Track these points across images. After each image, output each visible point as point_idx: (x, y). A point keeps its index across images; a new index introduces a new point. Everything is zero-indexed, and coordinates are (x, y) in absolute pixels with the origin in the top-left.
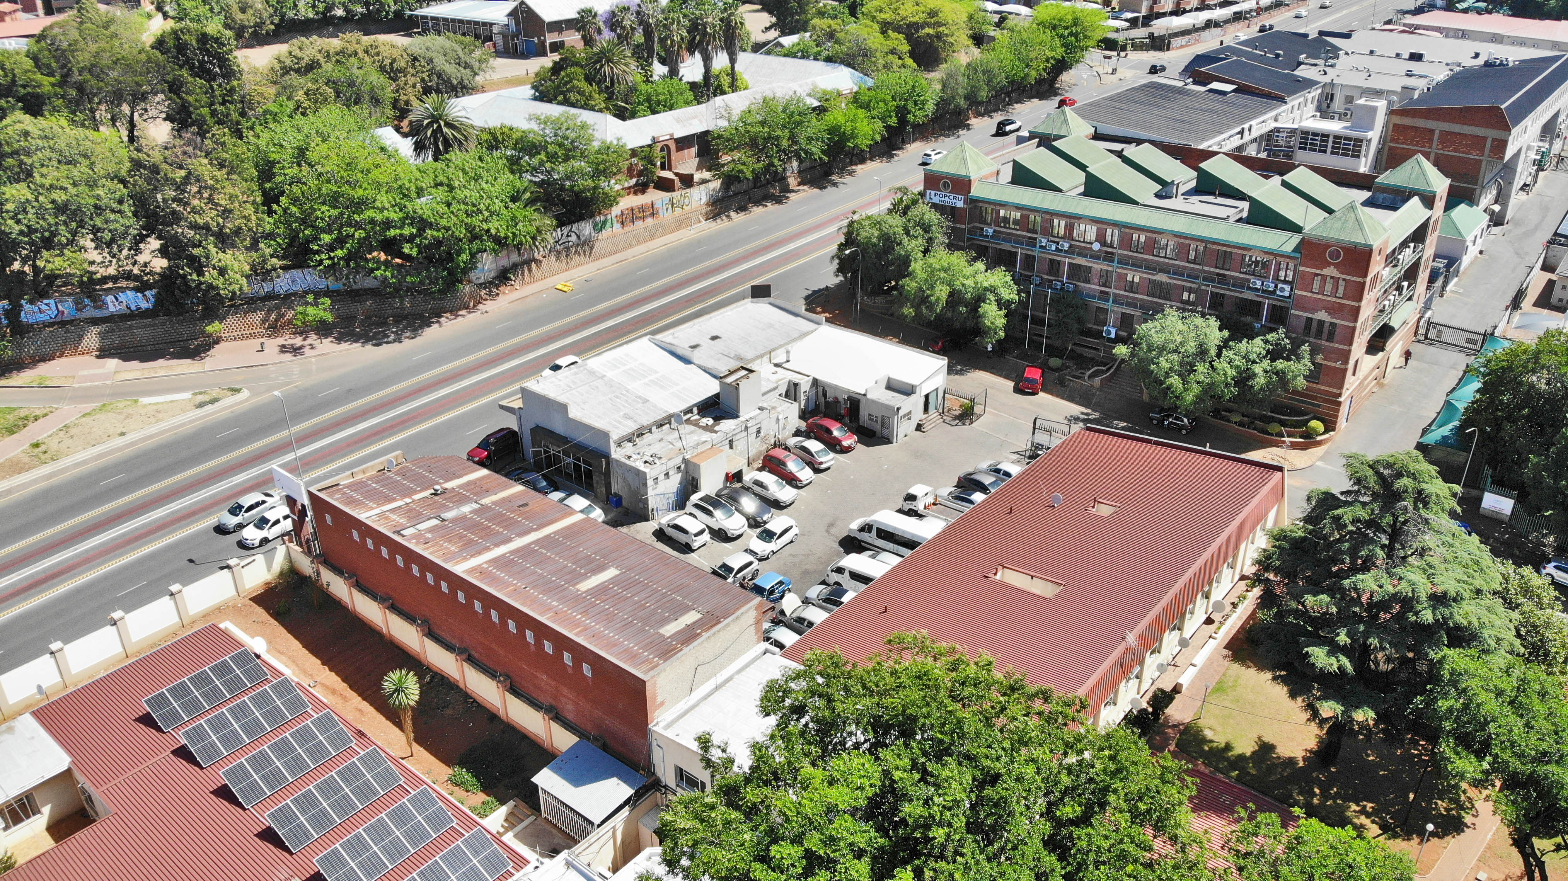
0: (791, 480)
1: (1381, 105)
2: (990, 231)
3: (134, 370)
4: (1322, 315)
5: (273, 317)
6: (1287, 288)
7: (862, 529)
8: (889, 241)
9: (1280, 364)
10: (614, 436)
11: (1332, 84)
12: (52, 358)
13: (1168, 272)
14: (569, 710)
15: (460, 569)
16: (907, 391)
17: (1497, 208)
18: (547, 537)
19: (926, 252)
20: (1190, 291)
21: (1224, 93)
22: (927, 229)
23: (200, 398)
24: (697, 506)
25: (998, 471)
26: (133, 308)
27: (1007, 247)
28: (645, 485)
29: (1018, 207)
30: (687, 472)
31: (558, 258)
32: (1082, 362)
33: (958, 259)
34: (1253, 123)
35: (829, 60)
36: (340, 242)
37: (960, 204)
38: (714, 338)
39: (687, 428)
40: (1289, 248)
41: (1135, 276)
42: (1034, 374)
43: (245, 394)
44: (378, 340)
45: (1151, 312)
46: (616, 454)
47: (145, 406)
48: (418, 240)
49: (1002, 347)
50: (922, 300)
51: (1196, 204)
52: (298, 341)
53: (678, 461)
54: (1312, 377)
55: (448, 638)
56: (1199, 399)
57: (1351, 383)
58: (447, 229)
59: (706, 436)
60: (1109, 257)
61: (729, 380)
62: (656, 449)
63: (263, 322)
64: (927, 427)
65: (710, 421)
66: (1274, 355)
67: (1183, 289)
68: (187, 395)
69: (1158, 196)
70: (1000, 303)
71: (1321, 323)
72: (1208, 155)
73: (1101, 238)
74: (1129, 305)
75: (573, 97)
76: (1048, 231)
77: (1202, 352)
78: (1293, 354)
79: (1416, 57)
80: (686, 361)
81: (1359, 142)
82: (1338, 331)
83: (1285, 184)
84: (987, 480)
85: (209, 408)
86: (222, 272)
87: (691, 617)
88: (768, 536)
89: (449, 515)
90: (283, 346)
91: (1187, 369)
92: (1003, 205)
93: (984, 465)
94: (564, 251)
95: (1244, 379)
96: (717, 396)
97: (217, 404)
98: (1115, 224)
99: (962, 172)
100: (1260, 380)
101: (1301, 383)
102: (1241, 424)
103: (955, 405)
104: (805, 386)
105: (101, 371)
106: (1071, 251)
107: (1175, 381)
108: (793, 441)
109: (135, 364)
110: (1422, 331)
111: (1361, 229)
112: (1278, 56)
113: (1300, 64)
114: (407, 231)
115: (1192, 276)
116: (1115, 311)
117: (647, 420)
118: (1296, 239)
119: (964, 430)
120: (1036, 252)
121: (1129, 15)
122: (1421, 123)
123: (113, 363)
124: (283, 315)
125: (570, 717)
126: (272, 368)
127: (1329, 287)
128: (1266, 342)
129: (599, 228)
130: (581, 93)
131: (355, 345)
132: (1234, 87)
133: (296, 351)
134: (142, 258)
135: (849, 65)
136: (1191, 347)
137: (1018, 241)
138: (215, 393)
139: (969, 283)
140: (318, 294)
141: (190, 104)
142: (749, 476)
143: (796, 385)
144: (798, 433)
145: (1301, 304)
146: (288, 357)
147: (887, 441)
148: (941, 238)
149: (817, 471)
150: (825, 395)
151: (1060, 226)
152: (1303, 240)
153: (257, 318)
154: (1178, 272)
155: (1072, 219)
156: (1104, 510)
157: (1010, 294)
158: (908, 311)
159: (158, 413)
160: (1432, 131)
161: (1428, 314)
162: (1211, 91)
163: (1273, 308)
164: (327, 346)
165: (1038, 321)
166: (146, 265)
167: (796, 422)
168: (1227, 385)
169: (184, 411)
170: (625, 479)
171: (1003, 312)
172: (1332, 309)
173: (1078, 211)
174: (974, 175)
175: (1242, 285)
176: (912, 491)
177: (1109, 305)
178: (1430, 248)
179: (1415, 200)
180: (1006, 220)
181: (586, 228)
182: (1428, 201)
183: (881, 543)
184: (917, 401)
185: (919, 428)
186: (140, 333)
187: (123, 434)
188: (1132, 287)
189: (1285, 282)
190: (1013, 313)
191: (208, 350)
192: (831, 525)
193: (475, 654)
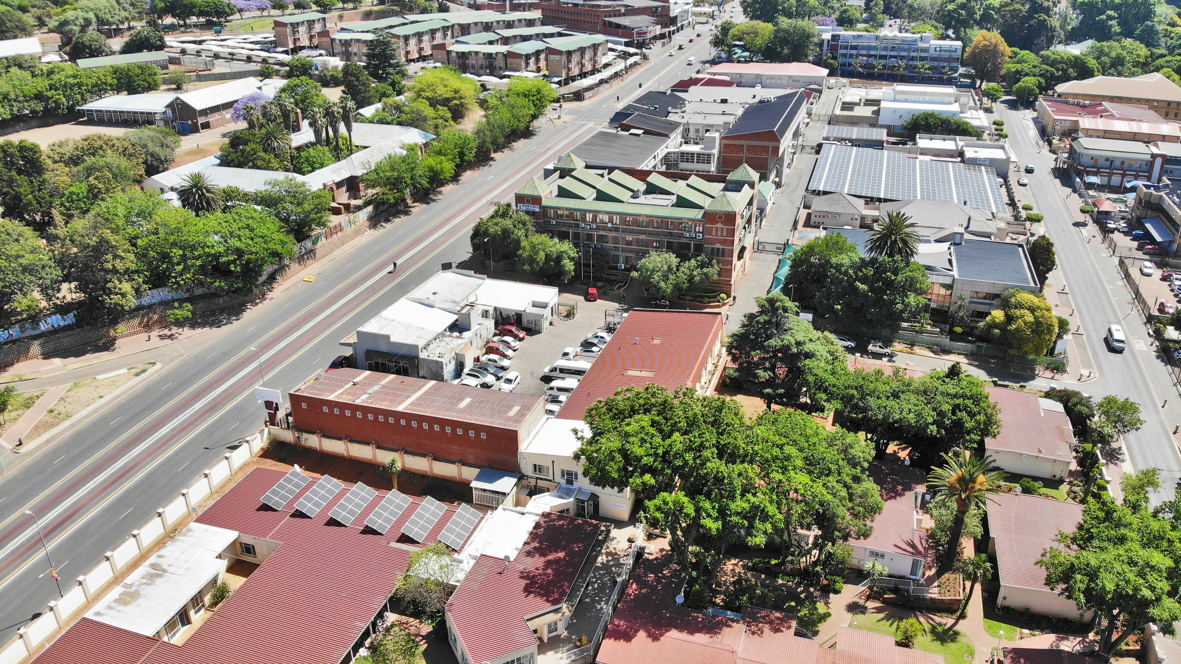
0: (504, 356)
1: (717, 135)
2: (554, 222)
3: (74, 363)
4: (718, 246)
5: (145, 320)
6: (701, 235)
7: (552, 371)
8: (506, 232)
9: (705, 270)
10: (420, 347)
11: (688, 123)
12: (12, 364)
13: (645, 234)
14: (471, 458)
15: (400, 408)
16: (544, 306)
17: (777, 180)
18: (426, 392)
19: (526, 236)
20: (656, 241)
21: (638, 135)
22: (524, 224)
23: (134, 371)
24: (468, 374)
25: (597, 337)
26: (56, 326)
27: (564, 229)
28: (442, 368)
29: (567, 209)
30: (457, 360)
31: (300, 264)
32: (612, 283)
33: (544, 238)
34: (658, 151)
35: (400, 124)
36: (186, 269)
37: (537, 210)
38: (434, 294)
39: (447, 339)
40: (699, 216)
41: (629, 238)
42: (593, 291)
43: (159, 365)
44: (216, 323)
45: (644, 254)
46: (423, 355)
47: (103, 380)
48: (238, 262)
49: (573, 281)
50: (532, 260)
51: (651, 199)
52: (166, 332)
53: (453, 354)
54: (719, 274)
55: (391, 446)
56: (673, 291)
57: (734, 274)
58: (257, 253)
59: (460, 341)
60: (616, 229)
61: (464, 311)
62: (439, 350)
63: (140, 324)
64: (554, 323)
65: (458, 334)
66: (702, 266)
67: (654, 241)
68: (124, 371)
69: (632, 197)
70: (572, 259)
71: (718, 249)
72: (648, 173)
73: (611, 220)
74: (629, 252)
75: (259, 163)
76: (584, 219)
77: (670, 269)
78: (710, 264)
79: (724, 101)
80: (432, 306)
81: (709, 155)
82: (726, 252)
83: (688, 185)
84: (595, 341)
85: (143, 375)
86: (123, 295)
87: (516, 409)
88: (509, 381)
89: (370, 391)
90: (160, 336)
91: (666, 278)
92: (559, 208)
93: (590, 335)
94: (301, 259)
95: (691, 278)
96: (457, 320)
97: (147, 373)
98: (617, 214)
99: (536, 194)
100: (697, 278)
101: (716, 277)
102: (690, 301)
103: (564, 310)
104: (491, 312)
105: (51, 367)
106: (598, 228)
107: (662, 284)
108: (496, 339)
109: (72, 359)
110: (756, 247)
111: (730, 204)
112: (656, 108)
113: (669, 113)
114: (231, 258)
115: (658, 234)
116: (622, 256)
117: (430, 337)
118: (702, 212)
119: (571, 322)
120: (580, 231)
121: (556, 79)
122: (736, 142)
123: (57, 362)
124: (151, 318)
125: (471, 461)
126: (164, 349)
127: (719, 232)
128: (697, 261)
129: (315, 243)
130: (263, 160)
131: (205, 329)
132: (642, 131)
133: (171, 337)
134: (60, 295)
135: (416, 127)
136: (665, 268)
137: (570, 226)
138: (142, 367)
139: (553, 249)
140: (182, 301)
141: (20, 193)
142: (484, 359)
143: (487, 311)
144: (495, 335)
145: (708, 241)
146: (168, 341)
147: (540, 332)
148: (532, 228)
149: (514, 351)
150: (501, 314)
151: (589, 217)
152: (705, 212)
153: (136, 321)
154: (651, 234)
155: (596, 213)
156: (656, 342)
157: (573, 254)
158: (526, 267)
159: (113, 383)
160: (743, 146)
161: (757, 238)
162: (631, 134)
163: (695, 245)
164: (187, 332)
165: (587, 265)
166: (64, 297)
167: (493, 330)
168: (684, 283)
169: (129, 379)
170: (429, 368)
171: (572, 263)
172: (723, 242)
173: (599, 209)
174: (542, 195)
175: (681, 236)
176: (566, 350)
177: (620, 253)
178: (755, 207)
179: (746, 186)
180: (562, 216)
181: (308, 244)
182: (752, 185)
183: (562, 375)
184: (549, 309)
185: (551, 324)
186: (66, 341)
187: (101, 397)
188: (629, 243)
189: (699, 232)
190: (577, 263)
191: (114, 344)
192: (532, 373)
193: (409, 449)
